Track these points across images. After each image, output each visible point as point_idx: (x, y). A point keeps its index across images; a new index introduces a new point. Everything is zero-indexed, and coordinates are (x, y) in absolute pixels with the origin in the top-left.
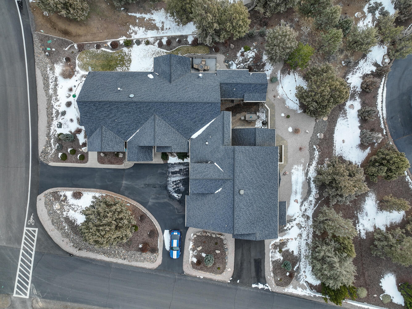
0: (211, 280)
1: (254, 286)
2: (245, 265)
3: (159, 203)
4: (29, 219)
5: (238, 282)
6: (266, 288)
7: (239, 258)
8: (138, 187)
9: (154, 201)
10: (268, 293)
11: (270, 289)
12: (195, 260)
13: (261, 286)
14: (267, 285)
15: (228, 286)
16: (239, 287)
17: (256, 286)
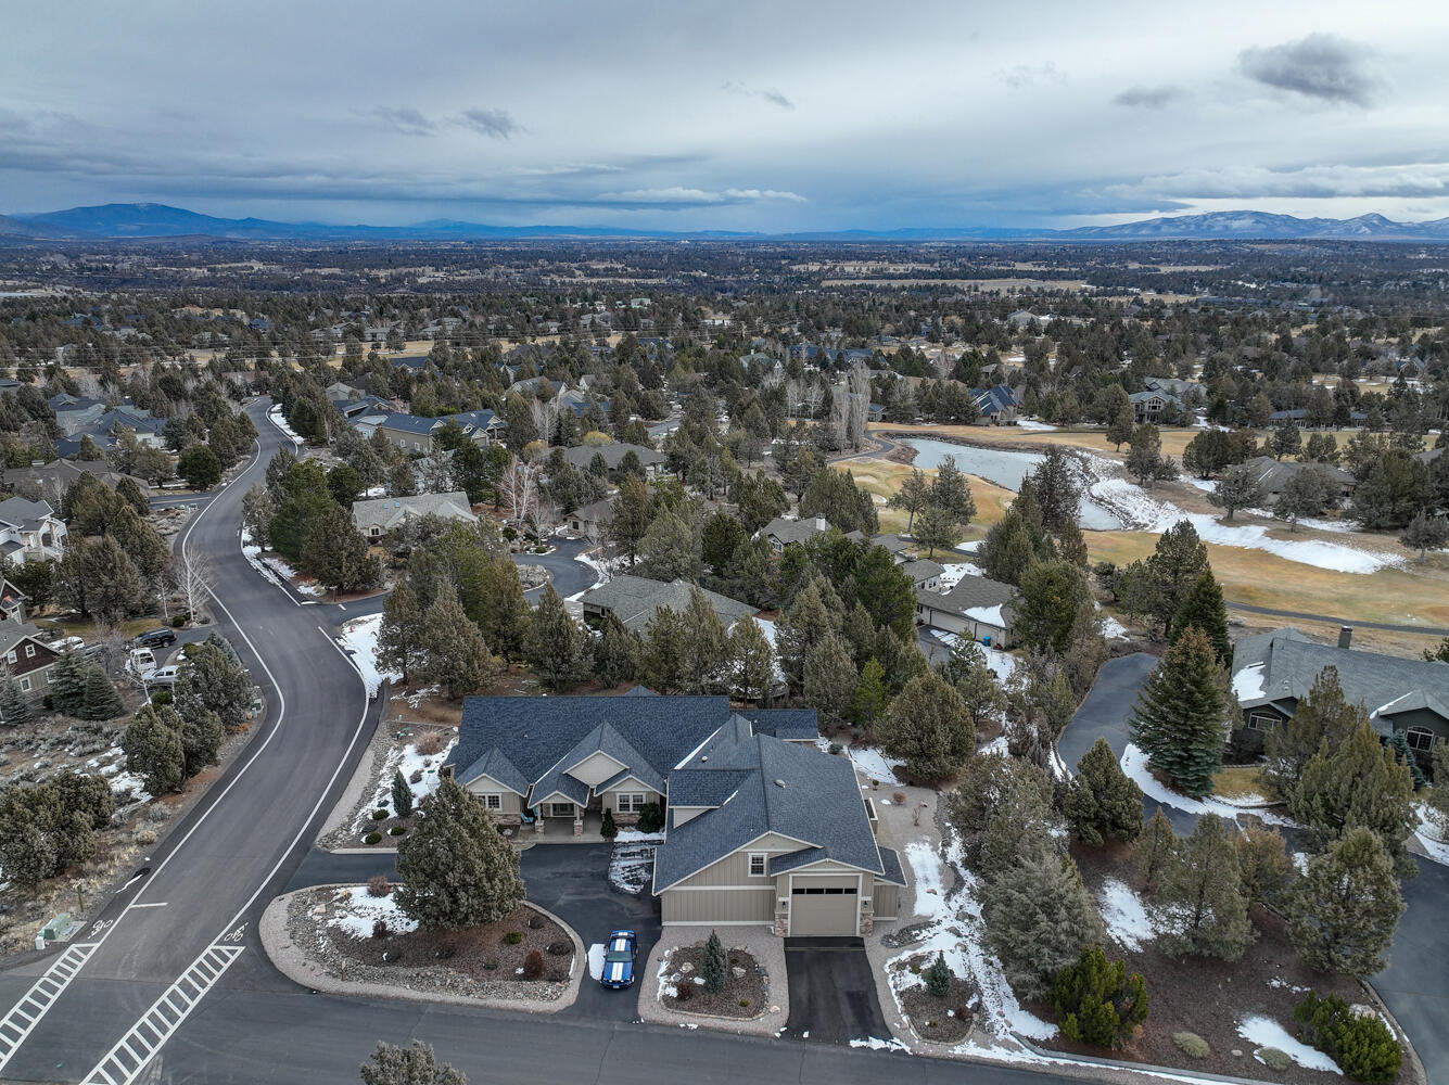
0: (722, 1031)
1: (855, 1043)
2: (821, 1002)
3: (584, 901)
4: (233, 930)
5: (806, 1035)
6: (894, 1047)
7: (803, 991)
8: (536, 878)
9: (571, 898)
10: (902, 1058)
11: (908, 1049)
12: (673, 992)
13: (876, 1044)
14: (896, 1040)
15: (776, 1044)
16: (808, 1046)
17: (864, 1043)
